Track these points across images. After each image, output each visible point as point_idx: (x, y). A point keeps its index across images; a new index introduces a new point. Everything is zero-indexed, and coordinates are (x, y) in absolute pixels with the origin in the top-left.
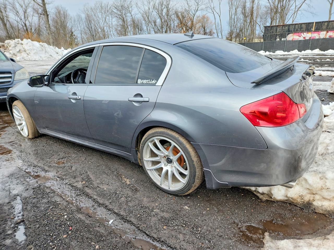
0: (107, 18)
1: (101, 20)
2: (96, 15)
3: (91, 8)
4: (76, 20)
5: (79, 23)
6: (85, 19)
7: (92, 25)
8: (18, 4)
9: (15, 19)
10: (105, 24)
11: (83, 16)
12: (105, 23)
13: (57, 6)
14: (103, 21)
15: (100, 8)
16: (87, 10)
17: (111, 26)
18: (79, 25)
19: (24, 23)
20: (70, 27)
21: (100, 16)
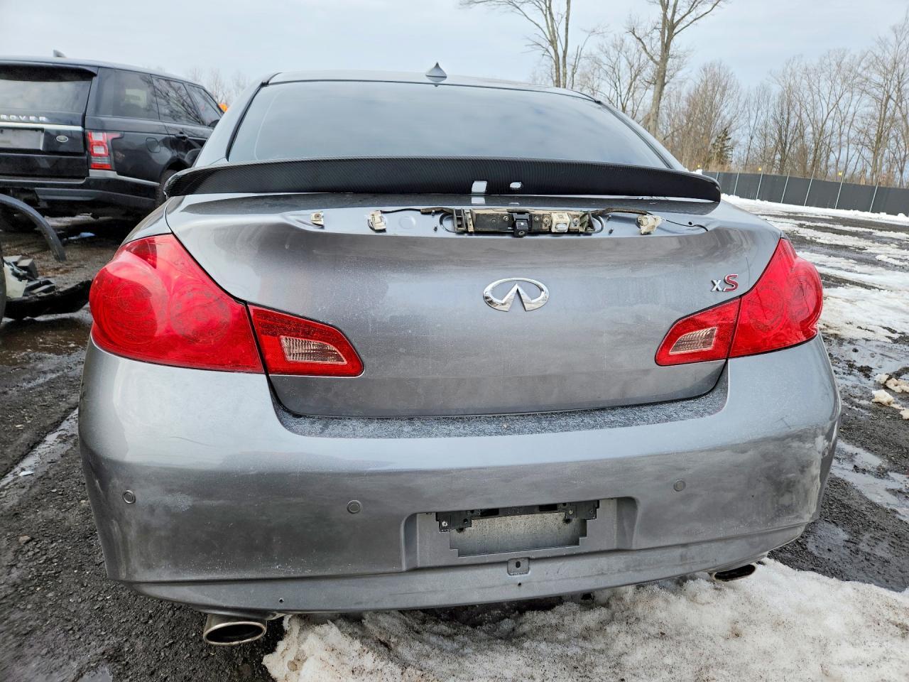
0: (847, 95)
1: (823, 102)
2: (814, 87)
3: (806, 69)
4: (752, 101)
5: (755, 109)
6: (777, 98)
7: (793, 114)
8: (626, 62)
9: (608, 95)
10: (832, 114)
11: (776, 90)
12: (834, 110)
13: (711, 64)
14: (830, 105)
15: (834, 67)
16: (793, 75)
17: (849, 119)
18: (754, 115)
19: (623, 105)
20: (728, 118)
21: (825, 91)
